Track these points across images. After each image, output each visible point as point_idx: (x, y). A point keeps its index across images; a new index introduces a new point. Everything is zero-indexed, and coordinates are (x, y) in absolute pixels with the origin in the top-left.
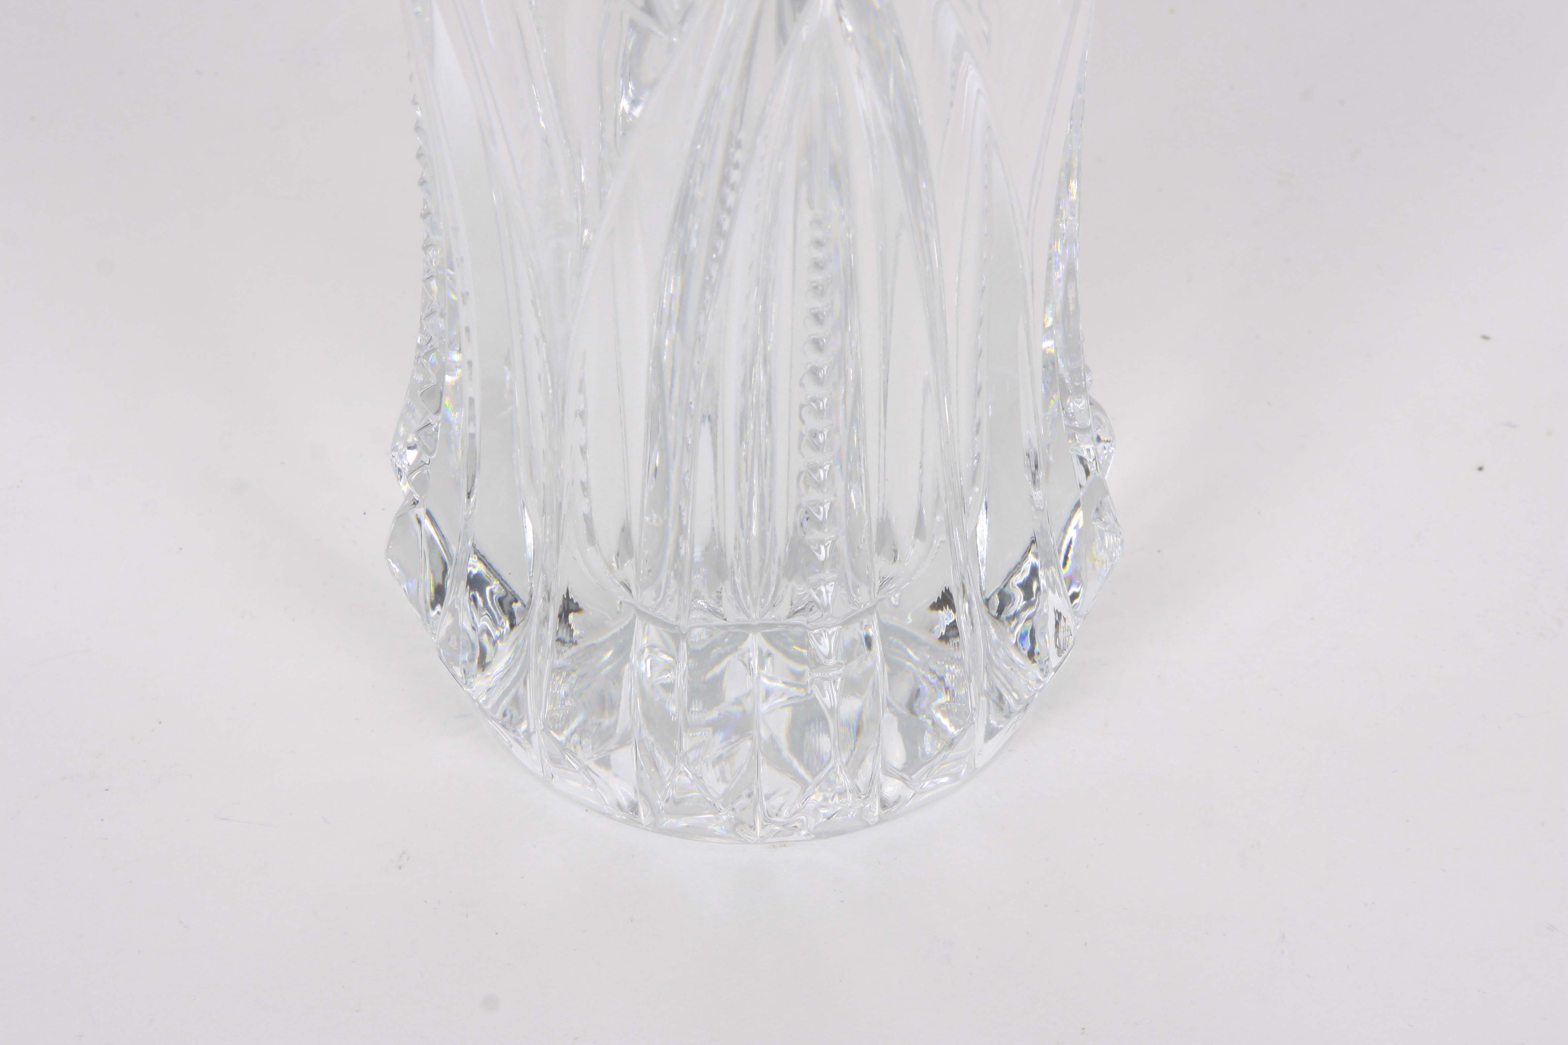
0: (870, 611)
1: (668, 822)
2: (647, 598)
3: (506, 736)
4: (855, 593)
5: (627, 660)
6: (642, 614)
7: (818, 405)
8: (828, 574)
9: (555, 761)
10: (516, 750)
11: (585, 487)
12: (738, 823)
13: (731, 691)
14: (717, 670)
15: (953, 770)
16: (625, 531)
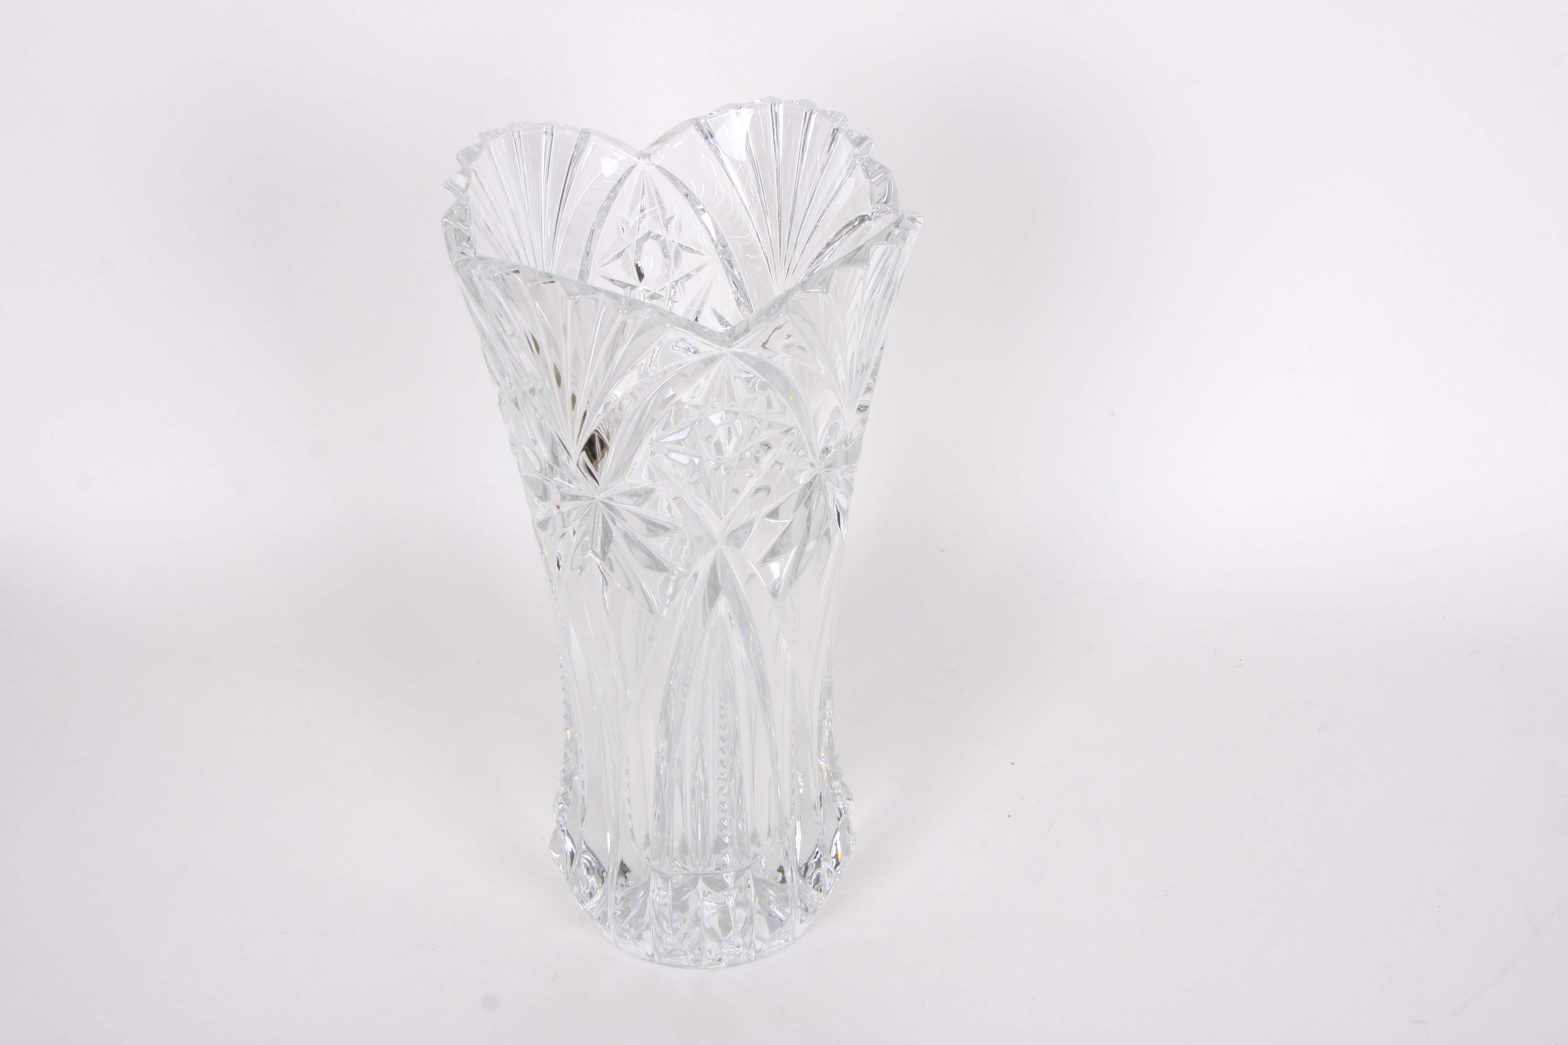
0: (748, 868)
1: (666, 960)
2: (656, 863)
3: (600, 926)
4: (742, 860)
5: (648, 895)
6: (654, 870)
7: (723, 776)
8: (729, 849)
9: (619, 935)
10: (604, 932)
11: (630, 816)
12: (696, 961)
13: (692, 907)
14: (686, 897)
15: (786, 937)
16: (647, 836)
